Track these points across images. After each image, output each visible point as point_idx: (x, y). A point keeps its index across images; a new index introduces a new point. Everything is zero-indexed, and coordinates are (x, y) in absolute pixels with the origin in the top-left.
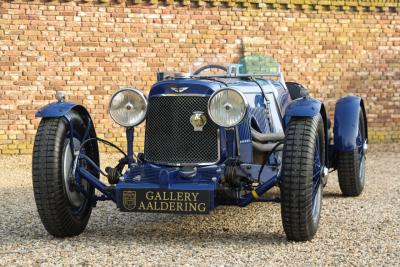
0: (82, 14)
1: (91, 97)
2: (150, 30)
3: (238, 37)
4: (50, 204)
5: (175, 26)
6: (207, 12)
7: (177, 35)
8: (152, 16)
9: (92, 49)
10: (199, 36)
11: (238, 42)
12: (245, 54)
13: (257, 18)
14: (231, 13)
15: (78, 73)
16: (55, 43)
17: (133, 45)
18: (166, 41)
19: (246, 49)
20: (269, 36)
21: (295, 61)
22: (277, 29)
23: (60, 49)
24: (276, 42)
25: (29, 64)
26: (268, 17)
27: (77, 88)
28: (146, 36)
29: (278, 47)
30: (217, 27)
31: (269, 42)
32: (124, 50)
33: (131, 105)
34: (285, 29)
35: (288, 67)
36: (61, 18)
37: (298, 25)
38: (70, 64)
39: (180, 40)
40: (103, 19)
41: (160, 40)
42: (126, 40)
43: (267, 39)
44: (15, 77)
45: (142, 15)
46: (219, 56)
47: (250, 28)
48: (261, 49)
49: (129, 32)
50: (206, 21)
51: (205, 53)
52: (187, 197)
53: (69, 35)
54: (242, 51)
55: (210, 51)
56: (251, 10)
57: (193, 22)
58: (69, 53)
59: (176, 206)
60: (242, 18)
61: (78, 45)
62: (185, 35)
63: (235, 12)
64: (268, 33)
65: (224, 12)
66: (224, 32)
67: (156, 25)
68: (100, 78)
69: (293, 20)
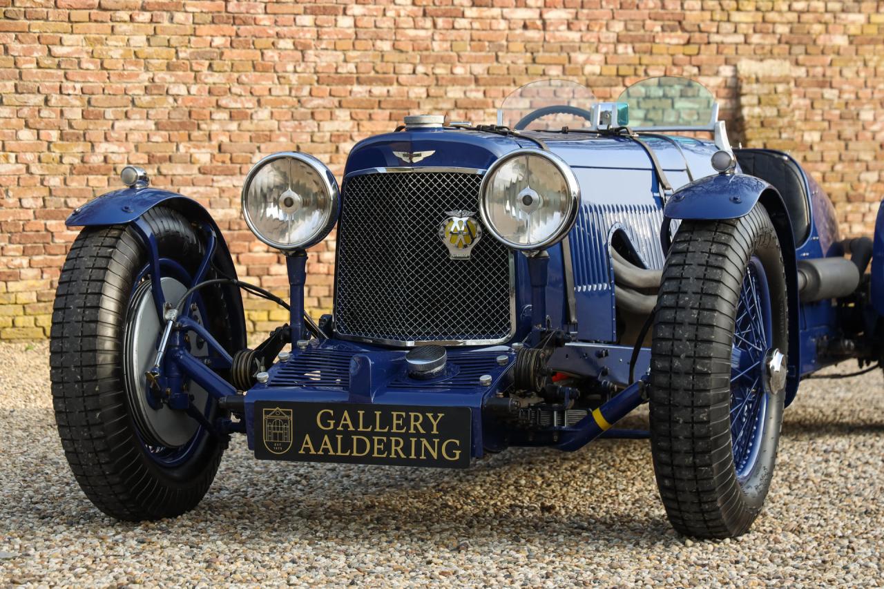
2: (517, 46)
3: (727, 62)
4: (91, 439)
5: (574, 36)
7: (579, 57)
10: (634, 58)
11: (727, 71)
12: (744, 100)
13: (771, 16)
16: (294, 79)
17: (477, 80)
18: (555, 71)
19: (746, 88)
20: (801, 58)
21: (867, 115)
22: (821, 41)
24: (819, 70)
26: (800, 13)
28: (506, 59)
29: (825, 83)
30: (677, 38)
31: (801, 72)
32: (455, 93)
34: (840, 41)
35: (848, 131)
36: (307, 20)
37: (872, 30)
38: (328, 127)
39: (588, 69)
40: (406, 22)
41: (540, 68)
42: (459, 70)
43: (797, 63)
44: (203, 157)
45: (496, 11)
46: (680, 104)
47: (756, 39)
48: (781, 88)
50: (648, 22)
51: (647, 97)
52: (416, 424)
53: (326, 60)
54: (735, 91)
55: (660, 93)
57: (618, 27)
58: (328, 102)
59: (388, 447)
60: (736, 17)
62: (598, 58)
64: (798, 50)
66: (692, 49)
67: (531, 34)
69: (861, 18)
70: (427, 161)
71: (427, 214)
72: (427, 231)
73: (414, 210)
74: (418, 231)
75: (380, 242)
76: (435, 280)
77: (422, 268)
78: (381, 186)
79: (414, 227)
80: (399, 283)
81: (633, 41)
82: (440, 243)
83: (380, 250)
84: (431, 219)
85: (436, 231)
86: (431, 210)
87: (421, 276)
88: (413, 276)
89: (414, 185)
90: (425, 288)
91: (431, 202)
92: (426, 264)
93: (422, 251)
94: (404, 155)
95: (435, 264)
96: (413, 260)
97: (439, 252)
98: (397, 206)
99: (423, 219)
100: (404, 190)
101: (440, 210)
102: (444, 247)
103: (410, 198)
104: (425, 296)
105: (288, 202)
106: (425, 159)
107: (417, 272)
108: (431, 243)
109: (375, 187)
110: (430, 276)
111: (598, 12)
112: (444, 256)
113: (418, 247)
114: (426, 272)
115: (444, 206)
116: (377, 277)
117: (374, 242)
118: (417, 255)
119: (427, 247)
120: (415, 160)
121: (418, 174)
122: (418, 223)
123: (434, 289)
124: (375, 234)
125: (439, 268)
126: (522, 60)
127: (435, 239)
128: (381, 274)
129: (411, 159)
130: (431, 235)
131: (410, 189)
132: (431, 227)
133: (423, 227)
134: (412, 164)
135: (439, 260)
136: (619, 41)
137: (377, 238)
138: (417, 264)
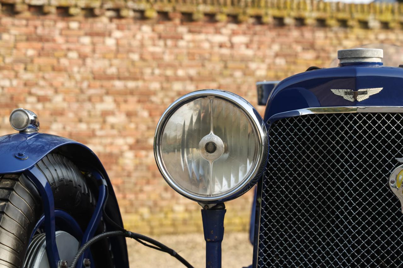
0: (118, 34)
1: (129, 155)
6: (295, 33)
7: (253, 66)
8: (218, 39)
9: (131, 84)
13: (366, 42)
14: (331, 35)
15: (111, 120)
18: (238, 74)
23: (85, 84)
25: (39, 106)
27: (109, 140)
33: (218, 140)
49: (186, 61)
56: (359, 31)
57: (276, 48)
61: (111, 78)
62: (264, 66)
63: (336, 33)
65: (320, 34)
68: (143, 127)
70: (373, 100)
71: (375, 161)
72: (375, 180)
73: (360, 157)
74: (365, 180)
75: (315, 193)
76: (383, 238)
77: (369, 223)
78: (316, 129)
79: (360, 176)
80: (341, 241)
81: (285, 56)
82: (391, 194)
83: (315, 202)
84: (380, 166)
85: (385, 181)
86: (380, 156)
87: (369, 233)
88: (359, 233)
89: (360, 127)
90: (373, 247)
91: (379, 147)
92: (374, 219)
93: (370, 204)
94: (346, 93)
95: (384, 219)
96: (359, 214)
97: (389, 205)
98: (338, 152)
99: (370, 166)
100: (346, 133)
101: (389, 156)
102: (395, 199)
103: (355, 142)
104: (373, 257)
105: (211, 148)
106: (371, 97)
107: (364, 228)
108: (380, 195)
109: (308, 130)
110: (379, 233)
111: (264, 39)
112: (394, 209)
113: (365, 199)
114: (374, 228)
115: (394, 151)
116: (311, 233)
117: (307, 193)
118: (364, 209)
119: (375, 200)
120: (360, 98)
121: (364, 114)
122: (365, 171)
123: (383, 248)
124: (308, 184)
125: (389, 224)
126: (219, 67)
127: (385, 190)
128: (315, 230)
129: (355, 97)
130: (380, 185)
131: (355, 132)
132: (380, 176)
133: (370, 176)
134: (356, 103)
135: (389, 214)
136: (277, 55)
137: (311, 188)
138: (364, 219)
